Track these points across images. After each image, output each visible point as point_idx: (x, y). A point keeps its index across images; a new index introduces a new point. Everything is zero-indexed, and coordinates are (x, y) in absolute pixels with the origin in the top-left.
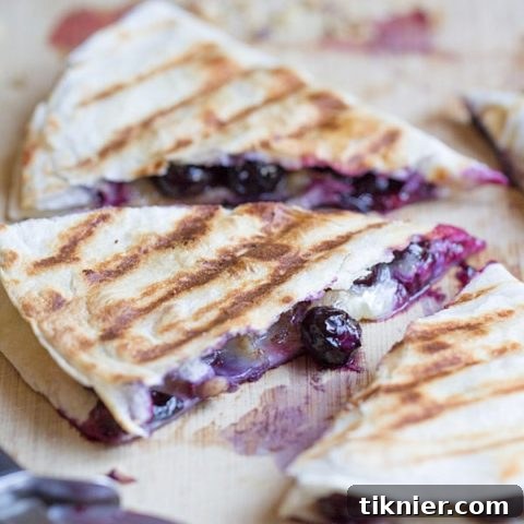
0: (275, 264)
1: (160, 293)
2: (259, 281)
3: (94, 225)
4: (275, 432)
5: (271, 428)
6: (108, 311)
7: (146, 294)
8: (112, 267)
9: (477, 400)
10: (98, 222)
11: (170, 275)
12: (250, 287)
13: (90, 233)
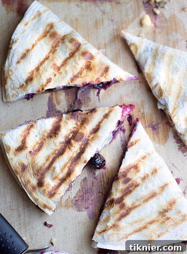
0: (80, 143)
1: (51, 159)
2: (77, 151)
3: (29, 130)
4: (86, 199)
5: (85, 198)
6: (38, 171)
7: (47, 160)
8: (36, 148)
9: (140, 205)
10: (30, 128)
11: (52, 151)
12: (75, 155)
13: (29, 133)
